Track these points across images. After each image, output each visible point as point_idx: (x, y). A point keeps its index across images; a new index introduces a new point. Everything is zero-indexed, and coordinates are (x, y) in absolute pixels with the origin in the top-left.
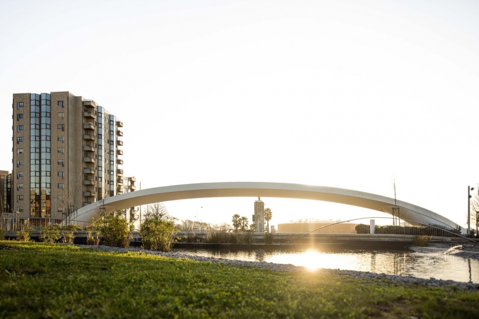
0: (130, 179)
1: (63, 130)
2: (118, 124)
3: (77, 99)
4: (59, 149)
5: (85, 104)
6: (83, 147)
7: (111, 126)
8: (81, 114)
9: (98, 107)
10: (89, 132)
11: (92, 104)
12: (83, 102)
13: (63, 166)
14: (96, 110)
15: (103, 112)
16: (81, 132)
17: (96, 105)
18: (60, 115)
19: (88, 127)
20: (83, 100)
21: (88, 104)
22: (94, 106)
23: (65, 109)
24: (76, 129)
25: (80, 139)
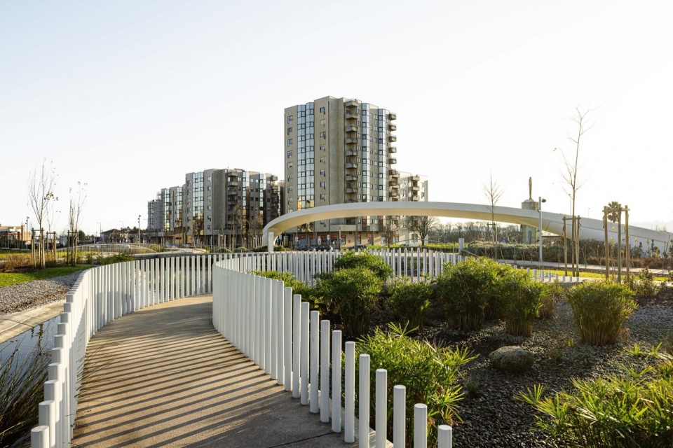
0: (411, 179)
1: (325, 138)
2: (390, 117)
3: (338, 101)
4: (322, 159)
5: (347, 105)
6: (345, 152)
7: (380, 122)
8: (342, 116)
9: (362, 104)
10: (352, 134)
11: (354, 104)
12: (345, 104)
13: (325, 176)
14: (360, 108)
15: (368, 109)
16: (342, 136)
17: (359, 102)
18: (322, 122)
19: (349, 130)
20: (344, 101)
21: (350, 104)
22: (357, 105)
23: (326, 116)
24: (338, 134)
25: (342, 144)
